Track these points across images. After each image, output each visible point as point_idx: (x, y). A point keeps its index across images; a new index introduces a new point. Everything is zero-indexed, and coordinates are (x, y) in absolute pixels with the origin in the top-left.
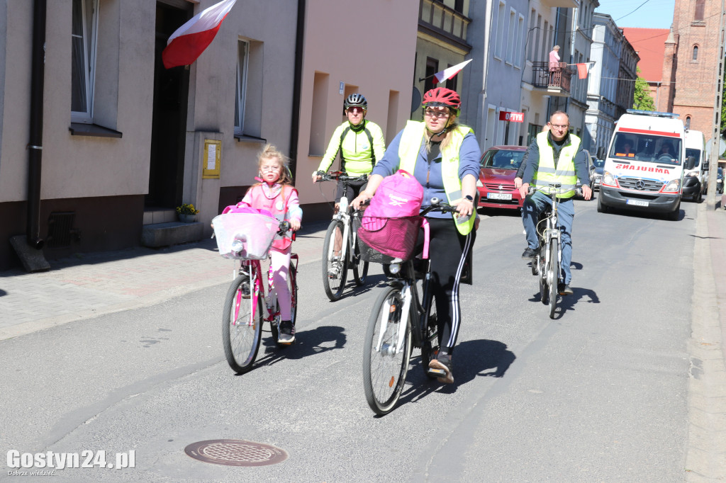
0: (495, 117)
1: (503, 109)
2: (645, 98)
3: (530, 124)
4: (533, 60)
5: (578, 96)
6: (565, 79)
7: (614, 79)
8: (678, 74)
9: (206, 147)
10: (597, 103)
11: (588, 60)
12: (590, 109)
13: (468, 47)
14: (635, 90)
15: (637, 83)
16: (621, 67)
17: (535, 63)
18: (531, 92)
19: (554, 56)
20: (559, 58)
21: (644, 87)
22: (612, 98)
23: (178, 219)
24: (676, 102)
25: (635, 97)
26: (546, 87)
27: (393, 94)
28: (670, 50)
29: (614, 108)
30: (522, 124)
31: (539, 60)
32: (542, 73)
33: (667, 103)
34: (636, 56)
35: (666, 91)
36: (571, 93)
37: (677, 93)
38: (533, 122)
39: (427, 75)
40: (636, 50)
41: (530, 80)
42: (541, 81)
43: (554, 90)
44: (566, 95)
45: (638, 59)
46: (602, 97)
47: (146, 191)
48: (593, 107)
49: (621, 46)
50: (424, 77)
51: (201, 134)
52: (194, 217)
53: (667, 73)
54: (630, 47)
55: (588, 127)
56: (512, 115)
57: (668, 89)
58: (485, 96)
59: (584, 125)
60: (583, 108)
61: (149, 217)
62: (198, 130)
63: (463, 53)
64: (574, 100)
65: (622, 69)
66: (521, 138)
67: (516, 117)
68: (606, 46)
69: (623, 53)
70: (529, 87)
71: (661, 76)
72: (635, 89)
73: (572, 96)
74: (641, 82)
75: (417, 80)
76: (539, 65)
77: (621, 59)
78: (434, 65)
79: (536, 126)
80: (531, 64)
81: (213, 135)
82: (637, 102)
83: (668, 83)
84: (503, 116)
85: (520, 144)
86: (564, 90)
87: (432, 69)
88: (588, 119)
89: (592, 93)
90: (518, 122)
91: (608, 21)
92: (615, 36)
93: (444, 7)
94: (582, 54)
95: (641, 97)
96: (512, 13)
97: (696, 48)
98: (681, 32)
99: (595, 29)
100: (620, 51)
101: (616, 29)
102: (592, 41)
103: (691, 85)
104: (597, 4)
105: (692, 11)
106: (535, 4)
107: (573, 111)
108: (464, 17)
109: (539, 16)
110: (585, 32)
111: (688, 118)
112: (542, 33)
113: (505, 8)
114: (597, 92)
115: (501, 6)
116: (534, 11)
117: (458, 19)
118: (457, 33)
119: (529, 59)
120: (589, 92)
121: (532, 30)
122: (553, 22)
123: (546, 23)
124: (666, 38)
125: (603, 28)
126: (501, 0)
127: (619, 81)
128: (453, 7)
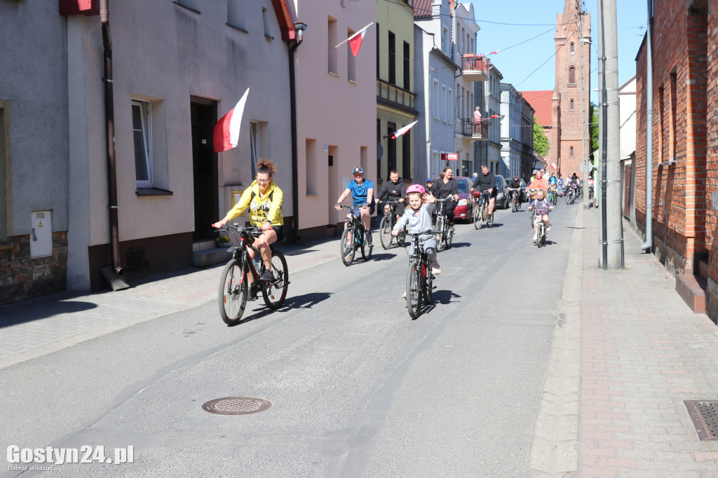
0: (438, 158)
1: (443, 152)
2: (542, 136)
3: (463, 161)
4: (461, 118)
5: (494, 139)
6: (484, 129)
7: (518, 126)
8: (562, 119)
9: (233, 197)
10: (508, 143)
11: (499, 115)
12: (503, 147)
13: (416, 113)
14: (533, 131)
15: (535, 128)
16: (522, 118)
17: (463, 120)
18: (462, 139)
19: (477, 114)
20: (480, 115)
21: (540, 130)
22: (518, 139)
23: (217, 246)
24: (562, 138)
25: (535, 136)
26: (471, 135)
27: (363, 149)
28: (555, 104)
29: (520, 145)
30: (458, 161)
31: (466, 117)
32: (469, 126)
33: (556, 139)
34: (532, 109)
35: (556, 131)
36: (489, 137)
37: (562, 132)
38: (465, 159)
39: (389, 134)
40: (532, 105)
41: (461, 131)
42: (468, 131)
43: (477, 136)
44: (486, 139)
45: (534, 112)
46: (511, 139)
47: (193, 230)
48: (506, 146)
49: (521, 104)
50: (386, 135)
51: (228, 188)
52: (228, 244)
53: (555, 119)
54: (528, 104)
55: (503, 159)
56: (449, 156)
57: (556, 130)
58: (428, 145)
59: (501, 158)
60: (499, 147)
61: (196, 246)
62: (226, 185)
63: (412, 117)
64: (492, 142)
65: (523, 119)
66: (458, 171)
67: (452, 157)
68: (511, 105)
70: (461, 136)
71: (551, 121)
73: (490, 140)
74: (538, 127)
75: (382, 138)
76: (466, 120)
77: (522, 113)
78: (393, 127)
79: (468, 162)
80: (460, 121)
81: (237, 187)
82: (537, 140)
83: (556, 126)
84: (443, 157)
85: (458, 175)
86: (484, 135)
87: (392, 129)
88: (503, 154)
89: (505, 137)
90: (454, 160)
91: (510, 88)
92: (517, 97)
93: (397, 87)
94: (495, 112)
95: (540, 136)
96: (444, 88)
97: (572, 101)
98: (562, 91)
99: (502, 94)
100: (521, 107)
101: (517, 93)
102: (501, 103)
103: (571, 126)
104: (501, 78)
105: (568, 77)
106: (459, 79)
107: (491, 150)
108: (411, 93)
109: (463, 89)
110: (495, 96)
111: (572, 148)
112: (466, 99)
113: (438, 85)
114: (507, 135)
115: (435, 83)
116: (458, 85)
117: (407, 95)
118: (407, 104)
119: (458, 117)
120: (502, 136)
121: (458, 98)
122: (472, 91)
123: (468, 92)
124: (552, 96)
125: (508, 92)
126: (435, 80)
127: (522, 127)
128: (402, 86)
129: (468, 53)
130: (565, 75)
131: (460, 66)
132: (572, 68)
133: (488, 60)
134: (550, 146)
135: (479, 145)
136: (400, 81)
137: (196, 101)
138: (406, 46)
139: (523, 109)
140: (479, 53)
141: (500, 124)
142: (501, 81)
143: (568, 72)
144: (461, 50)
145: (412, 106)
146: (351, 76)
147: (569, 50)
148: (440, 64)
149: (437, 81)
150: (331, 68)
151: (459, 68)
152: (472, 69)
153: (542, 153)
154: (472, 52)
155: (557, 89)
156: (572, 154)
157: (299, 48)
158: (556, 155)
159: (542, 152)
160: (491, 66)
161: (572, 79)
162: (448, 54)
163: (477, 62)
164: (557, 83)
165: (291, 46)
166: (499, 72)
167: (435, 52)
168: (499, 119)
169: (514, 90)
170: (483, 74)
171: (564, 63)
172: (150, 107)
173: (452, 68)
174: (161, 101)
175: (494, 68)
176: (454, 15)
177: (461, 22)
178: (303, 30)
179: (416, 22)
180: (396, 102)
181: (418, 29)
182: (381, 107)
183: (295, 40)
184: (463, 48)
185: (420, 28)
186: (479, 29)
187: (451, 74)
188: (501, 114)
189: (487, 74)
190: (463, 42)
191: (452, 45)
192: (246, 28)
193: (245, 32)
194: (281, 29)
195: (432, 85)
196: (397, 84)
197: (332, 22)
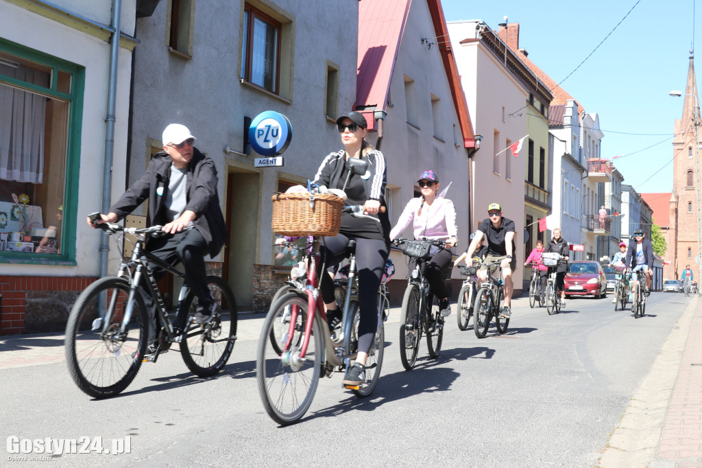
1: (571, 244)
2: (660, 237)
3: (587, 252)
4: (586, 214)
5: (615, 234)
7: (637, 224)
8: (679, 221)
11: (620, 213)
13: (549, 208)
14: (651, 232)
15: (653, 228)
16: (641, 217)
17: (588, 216)
18: (587, 234)
21: (657, 230)
24: (679, 240)
25: (653, 236)
28: (673, 206)
30: (583, 252)
31: (590, 214)
32: (593, 222)
33: (673, 240)
34: (650, 210)
36: (611, 232)
37: (679, 233)
38: (589, 252)
39: (527, 224)
40: (650, 206)
41: (585, 226)
42: (592, 227)
44: (608, 235)
45: (652, 212)
46: (630, 236)
49: (640, 204)
53: (673, 220)
54: (646, 205)
57: (674, 231)
63: (546, 211)
65: (642, 219)
67: (579, 248)
68: (630, 204)
69: (642, 208)
70: (586, 231)
71: (669, 222)
73: (611, 235)
74: (656, 226)
76: (590, 216)
77: (641, 213)
78: (530, 219)
80: (586, 217)
82: (654, 240)
83: (674, 227)
87: (530, 221)
89: (625, 234)
90: (580, 251)
91: (631, 189)
92: (636, 199)
93: (534, 186)
95: (657, 237)
96: (573, 188)
97: (690, 203)
98: (680, 194)
99: (622, 195)
100: (640, 207)
101: (636, 194)
102: (622, 202)
103: (689, 228)
104: (623, 180)
105: (686, 181)
106: (586, 181)
107: (613, 244)
108: (545, 191)
109: (588, 189)
110: (617, 196)
111: (689, 249)
112: (590, 197)
113: (568, 185)
114: (628, 233)
115: (566, 183)
116: (585, 185)
117: (542, 192)
118: (542, 200)
119: (584, 213)
120: (623, 233)
121: (584, 196)
122: (596, 191)
123: (592, 192)
124: (670, 198)
125: (628, 193)
126: (565, 180)
127: (641, 225)
128: (538, 185)
129: (593, 157)
130: (683, 178)
131: (586, 168)
132: (690, 172)
133: (611, 164)
134: (667, 247)
135: (601, 239)
136: (536, 181)
138: (542, 151)
139: (642, 209)
140: (603, 157)
141: (621, 222)
142: (622, 183)
143: (686, 175)
144: (587, 154)
145: (546, 203)
146: (508, 176)
147: (687, 154)
148: (571, 167)
149: (568, 181)
150: (495, 170)
151: (586, 170)
152: (597, 171)
153: (659, 254)
154: (597, 157)
155: (675, 191)
156: (689, 255)
157: (476, 154)
158: (673, 255)
159: (659, 251)
160: (614, 168)
161: (690, 183)
162: (576, 158)
163: (603, 166)
164: (675, 185)
165: (470, 152)
166: (621, 175)
167: (567, 157)
169: (634, 191)
170: (607, 176)
171: (682, 167)
172: (390, 193)
173: (579, 170)
174: (399, 188)
175: (616, 171)
176: (582, 125)
177: (587, 130)
178: (480, 140)
179: (550, 131)
180: (533, 199)
181: (551, 136)
182: (527, 204)
183: (474, 148)
184: (589, 153)
185: (553, 136)
186: (603, 136)
187: (579, 175)
188: (622, 214)
189: (610, 176)
190: (589, 147)
191: (580, 150)
192: (444, 139)
193: (443, 142)
194: (464, 140)
195: (564, 185)
196: (534, 183)
197: (496, 133)
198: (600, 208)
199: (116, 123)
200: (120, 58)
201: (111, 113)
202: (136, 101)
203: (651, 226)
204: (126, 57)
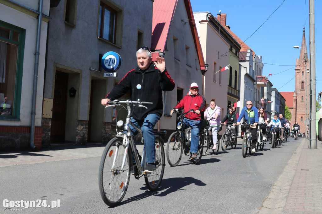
5: (269, 110)
7: (278, 106)
8: (297, 105)
11: (271, 101)
13: (238, 98)
16: (280, 103)
17: (256, 102)
21: (288, 109)
22: (278, 111)
24: (297, 113)
25: (285, 112)
27: (223, 109)
28: (295, 98)
31: (257, 101)
32: (259, 104)
33: (295, 113)
36: (267, 110)
37: (297, 110)
39: (229, 105)
40: (284, 98)
45: (285, 101)
46: (275, 112)
48: (273, 114)
49: (280, 97)
53: (294, 105)
54: (282, 97)
57: (295, 109)
60: (270, 114)
63: (237, 100)
68: (276, 97)
71: (293, 105)
72: (285, 110)
74: (287, 107)
77: (280, 101)
78: (230, 103)
80: (255, 102)
83: (295, 108)
91: (276, 90)
92: (278, 94)
93: (232, 88)
94: (269, 99)
95: (287, 112)
96: (249, 89)
97: (302, 97)
98: (298, 92)
99: (272, 93)
101: (278, 92)
102: (272, 96)
103: (302, 108)
104: (272, 86)
105: (301, 86)
106: (255, 86)
108: (237, 90)
109: (257, 89)
110: (269, 93)
111: (302, 118)
112: (257, 93)
113: (247, 88)
114: (274, 110)
115: (247, 87)
116: (255, 88)
117: (235, 91)
118: (235, 94)
119: (255, 101)
120: (272, 110)
121: (255, 93)
122: (260, 91)
123: (258, 91)
124: (293, 94)
125: (274, 92)
126: (246, 85)
127: (280, 106)
128: (234, 88)
129: (259, 75)
130: (299, 85)
132: (303, 82)
133: (267, 78)
134: (292, 116)
136: (233, 86)
137: (178, 89)
138: (236, 72)
139: (280, 99)
140: (264, 75)
141: (271, 105)
142: (272, 87)
143: (301, 84)
144: (256, 74)
145: (237, 95)
146: (220, 83)
147: (302, 74)
148: (249, 79)
149: (247, 86)
150: (214, 80)
151: (256, 81)
152: (260, 82)
154: (261, 75)
155: (296, 91)
156: (302, 120)
157: (206, 73)
158: (295, 121)
159: (288, 118)
160: (268, 80)
161: (302, 88)
162: (251, 76)
163: (263, 79)
164: (296, 89)
165: (203, 72)
166: (271, 83)
167: (247, 75)
168: (271, 103)
169: (277, 91)
170: (265, 84)
171: (299, 81)
173: (253, 81)
175: (269, 82)
176: (254, 60)
177: (256, 63)
178: (207, 67)
179: (239, 63)
180: (231, 94)
181: (240, 65)
182: (229, 96)
183: (205, 70)
184: (257, 73)
185: (241, 65)
186: (264, 65)
187: (252, 84)
188: (272, 101)
189: (267, 84)
190: (257, 71)
191: (253, 72)
192: (191, 66)
193: (191, 67)
194: (200, 66)
195: (245, 87)
196: (232, 87)
197: (215, 64)
198: (261, 98)
199: (40, 56)
200: (42, 25)
201: (37, 51)
202: (50, 46)
203: (285, 107)
204: (45, 25)
